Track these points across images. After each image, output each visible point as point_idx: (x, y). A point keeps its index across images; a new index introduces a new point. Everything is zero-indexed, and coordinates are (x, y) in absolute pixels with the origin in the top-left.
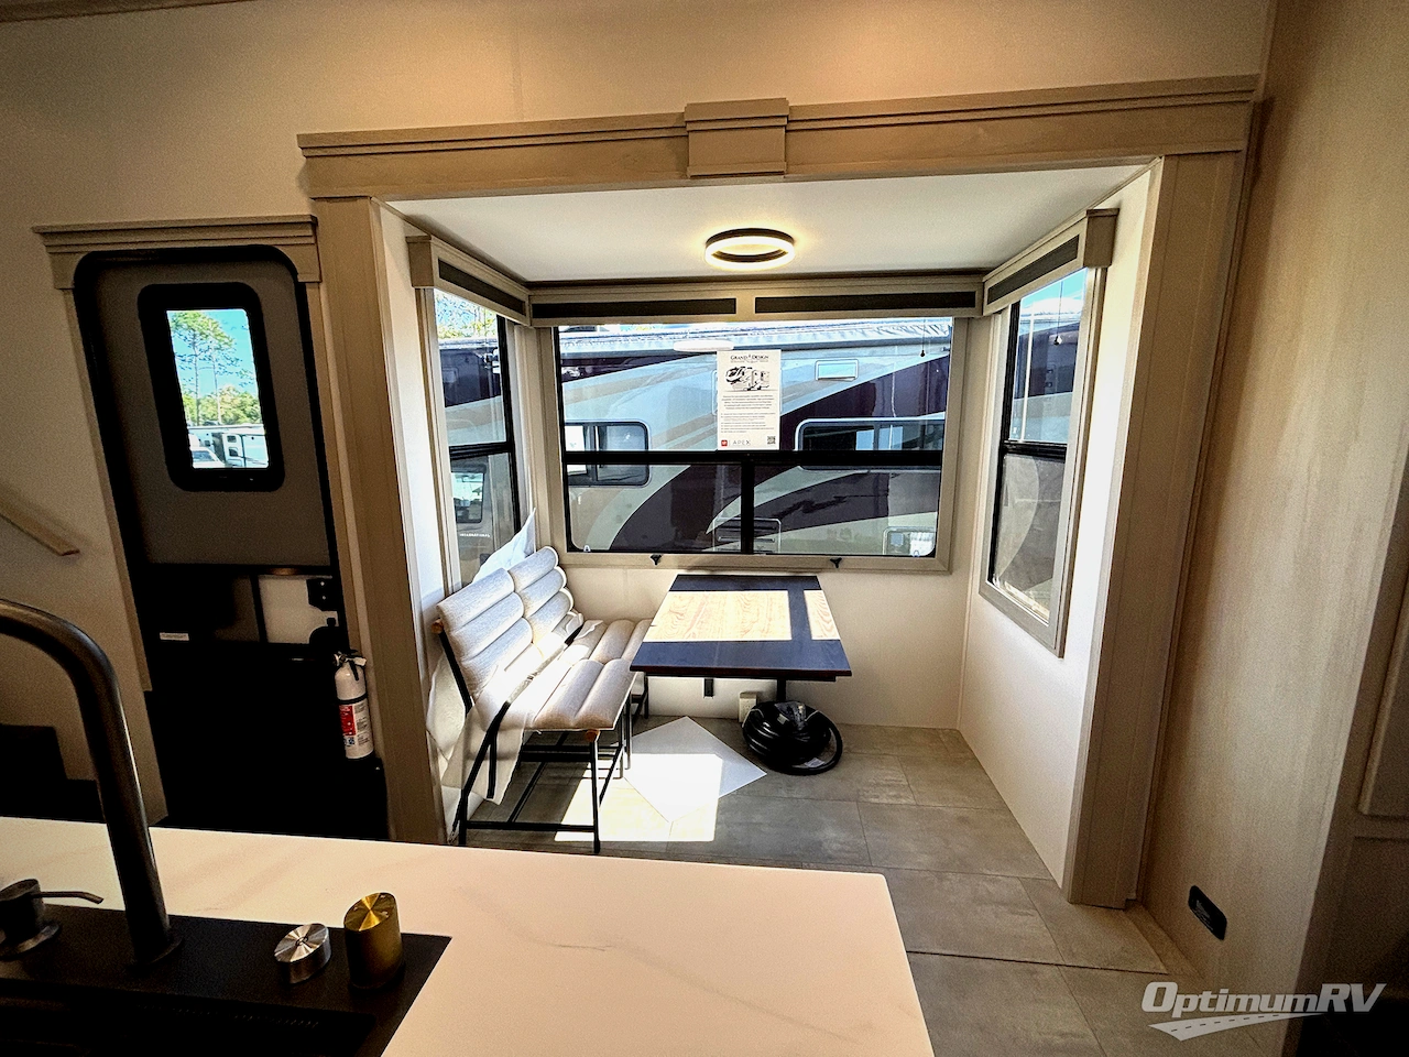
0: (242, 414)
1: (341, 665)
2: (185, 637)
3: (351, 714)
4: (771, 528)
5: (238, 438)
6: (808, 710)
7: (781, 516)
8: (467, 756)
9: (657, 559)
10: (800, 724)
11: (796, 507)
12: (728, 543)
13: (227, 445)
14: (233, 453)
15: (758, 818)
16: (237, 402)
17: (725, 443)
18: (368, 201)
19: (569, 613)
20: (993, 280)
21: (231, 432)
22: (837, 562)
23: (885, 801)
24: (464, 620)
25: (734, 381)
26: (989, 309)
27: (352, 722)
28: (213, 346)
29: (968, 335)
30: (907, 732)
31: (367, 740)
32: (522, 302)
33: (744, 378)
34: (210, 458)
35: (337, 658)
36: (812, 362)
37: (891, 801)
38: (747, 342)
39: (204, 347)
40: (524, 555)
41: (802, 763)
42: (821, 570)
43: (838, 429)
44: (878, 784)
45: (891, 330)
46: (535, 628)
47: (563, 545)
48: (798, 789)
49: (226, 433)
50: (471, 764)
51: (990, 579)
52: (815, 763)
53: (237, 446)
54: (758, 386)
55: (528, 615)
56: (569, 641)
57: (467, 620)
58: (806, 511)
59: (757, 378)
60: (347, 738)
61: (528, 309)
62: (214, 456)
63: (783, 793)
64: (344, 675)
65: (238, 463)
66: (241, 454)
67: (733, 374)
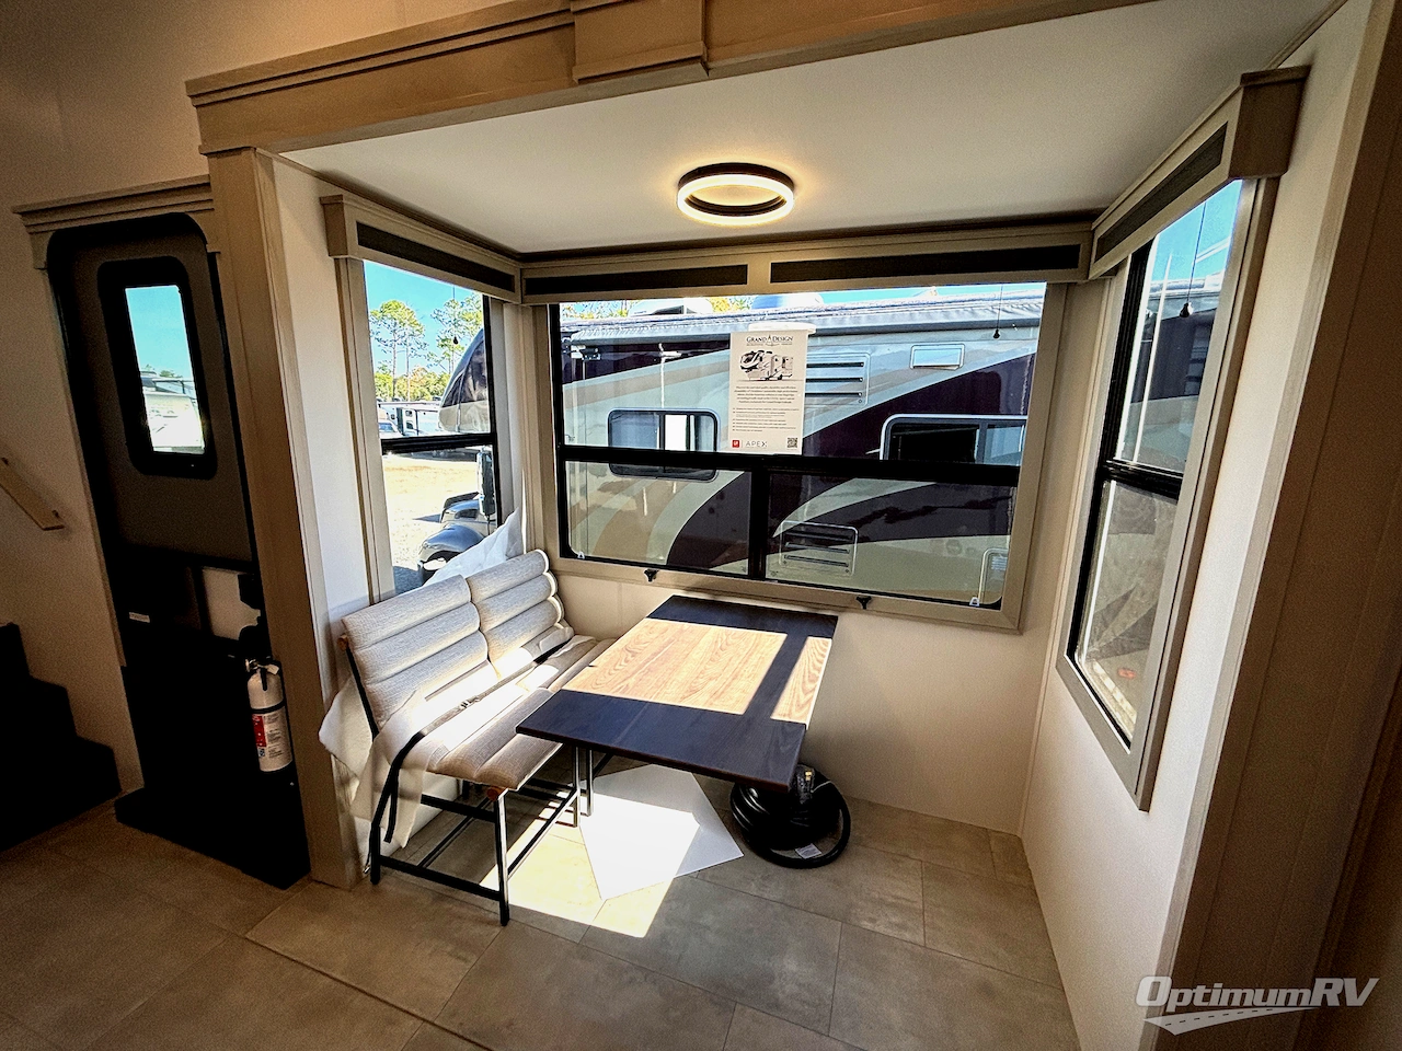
0: (427, 392)
1: (253, 672)
2: (146, 619)
3: (261, 724)
4: (846, 537)
5: (414, 413)
6: (818, 778)
7: (858, 524)
8: (375, 787)
9: (651, 575)
10: (803, 796)
11: (876, 515)
12: (796, 549)
13: (405, 419)
14: (410, 426)
15: (709, 919)
16: (424, 381)
17: (736, 444)
18: (251, 153)
19: (557, 624)
20: (1103, 227)
21: (410, 408)
22: (865, 602)
23: (881, 929)
24: (373, 638)
25: (750, 369)
26: (1098, 269)
27: (263, 733)
28: (408, 332)
29: (1067, 308)
30: (950, 826)
31: (279, 753)
32: (510, 278)
33: (762, 364)
34: (392, 429)
35: (247, 664)
36: (906, 348)
37: (890, 932)
38: (831, 324)
39: (402, 334)
40: (505, 558)
41: (792, 848)
42: (844, 609)
43: (943, 426)
44: (881, 902)
45: (1009, 309)
46: (492, 645)
47: (556, 549)
48: (777, 884)
49: (405, 408)
50: (378, 797)
51: (1071, 654)
52: (810, 851)
53: (412, 419)
54: (778, 375)
55: (488, 627)
56: (541, 660)
57: (379, 637)
58: (890, 520)
59: (778, 365)
60: (259, 749)
61: (517, 284)
62: (395, 428)
63: (753, 889)
64: (255, 682)
65: (413, 434)
66: (415, 427)
67: (749, 360)
